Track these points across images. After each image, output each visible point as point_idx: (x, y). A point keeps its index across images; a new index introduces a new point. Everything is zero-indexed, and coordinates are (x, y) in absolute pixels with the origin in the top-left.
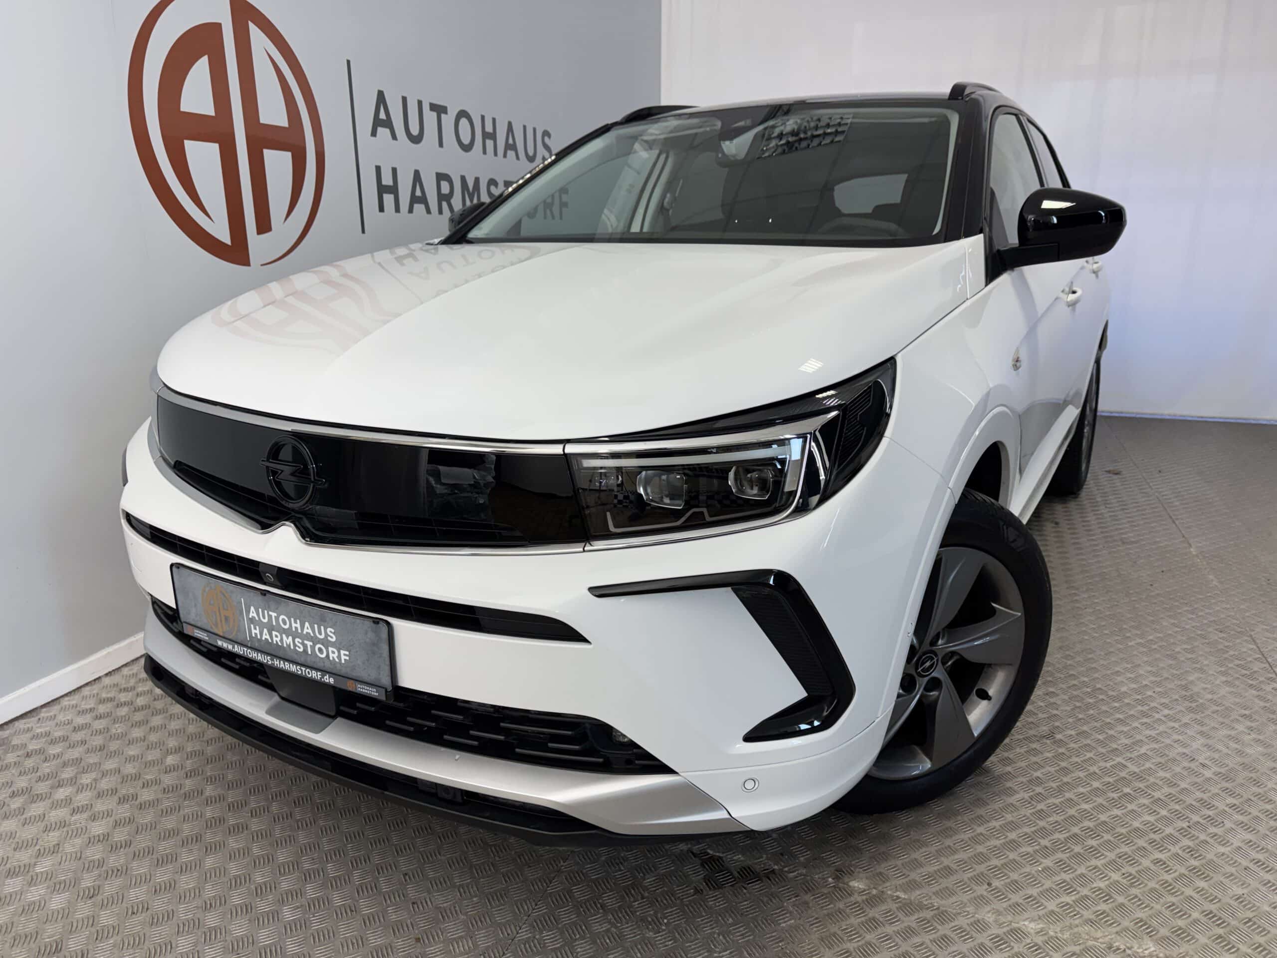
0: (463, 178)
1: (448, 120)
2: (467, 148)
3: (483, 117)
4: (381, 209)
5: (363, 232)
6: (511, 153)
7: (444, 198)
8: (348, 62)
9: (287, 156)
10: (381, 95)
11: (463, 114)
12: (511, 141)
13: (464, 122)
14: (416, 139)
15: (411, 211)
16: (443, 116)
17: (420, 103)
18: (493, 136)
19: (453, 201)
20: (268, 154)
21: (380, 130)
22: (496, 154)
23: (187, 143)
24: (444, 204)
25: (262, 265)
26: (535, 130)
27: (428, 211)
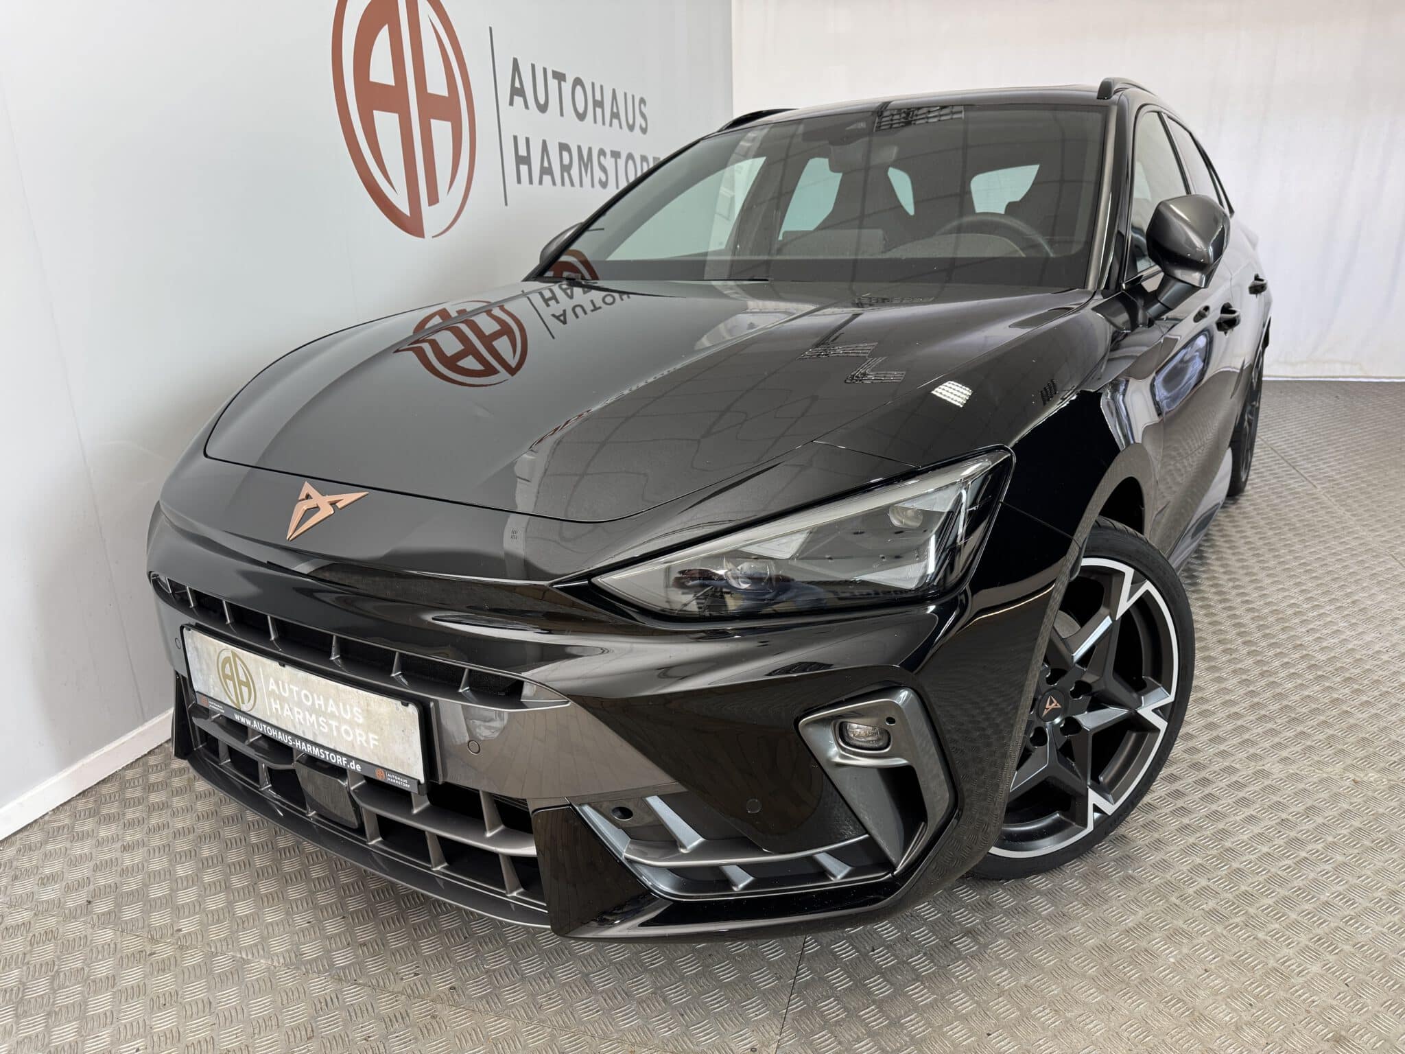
0: (579, 148)
1: (567, 86)
2: (581, 117)
3: (593, 84)
4: (519, 181)
5: (506, 204)
6: (615, 121)
7: (566, 169)
8: (491, 29)
9: (447, 126)
10: (515, 60)
11: (578, 82)
12: (615, 110)
13: (579, 88)
14: (543, 108)
15: (541, 182)
16: (563, 83)
17: (545, 70)
18: (599, 104)
19: (572, 172)
20: (434, 123)
21: (516, 98)
22: (604, 123)
23: (375, 112)
24: (566, 175)
25: (433, 237)
26: (633, 96)
27: (554, 183)
